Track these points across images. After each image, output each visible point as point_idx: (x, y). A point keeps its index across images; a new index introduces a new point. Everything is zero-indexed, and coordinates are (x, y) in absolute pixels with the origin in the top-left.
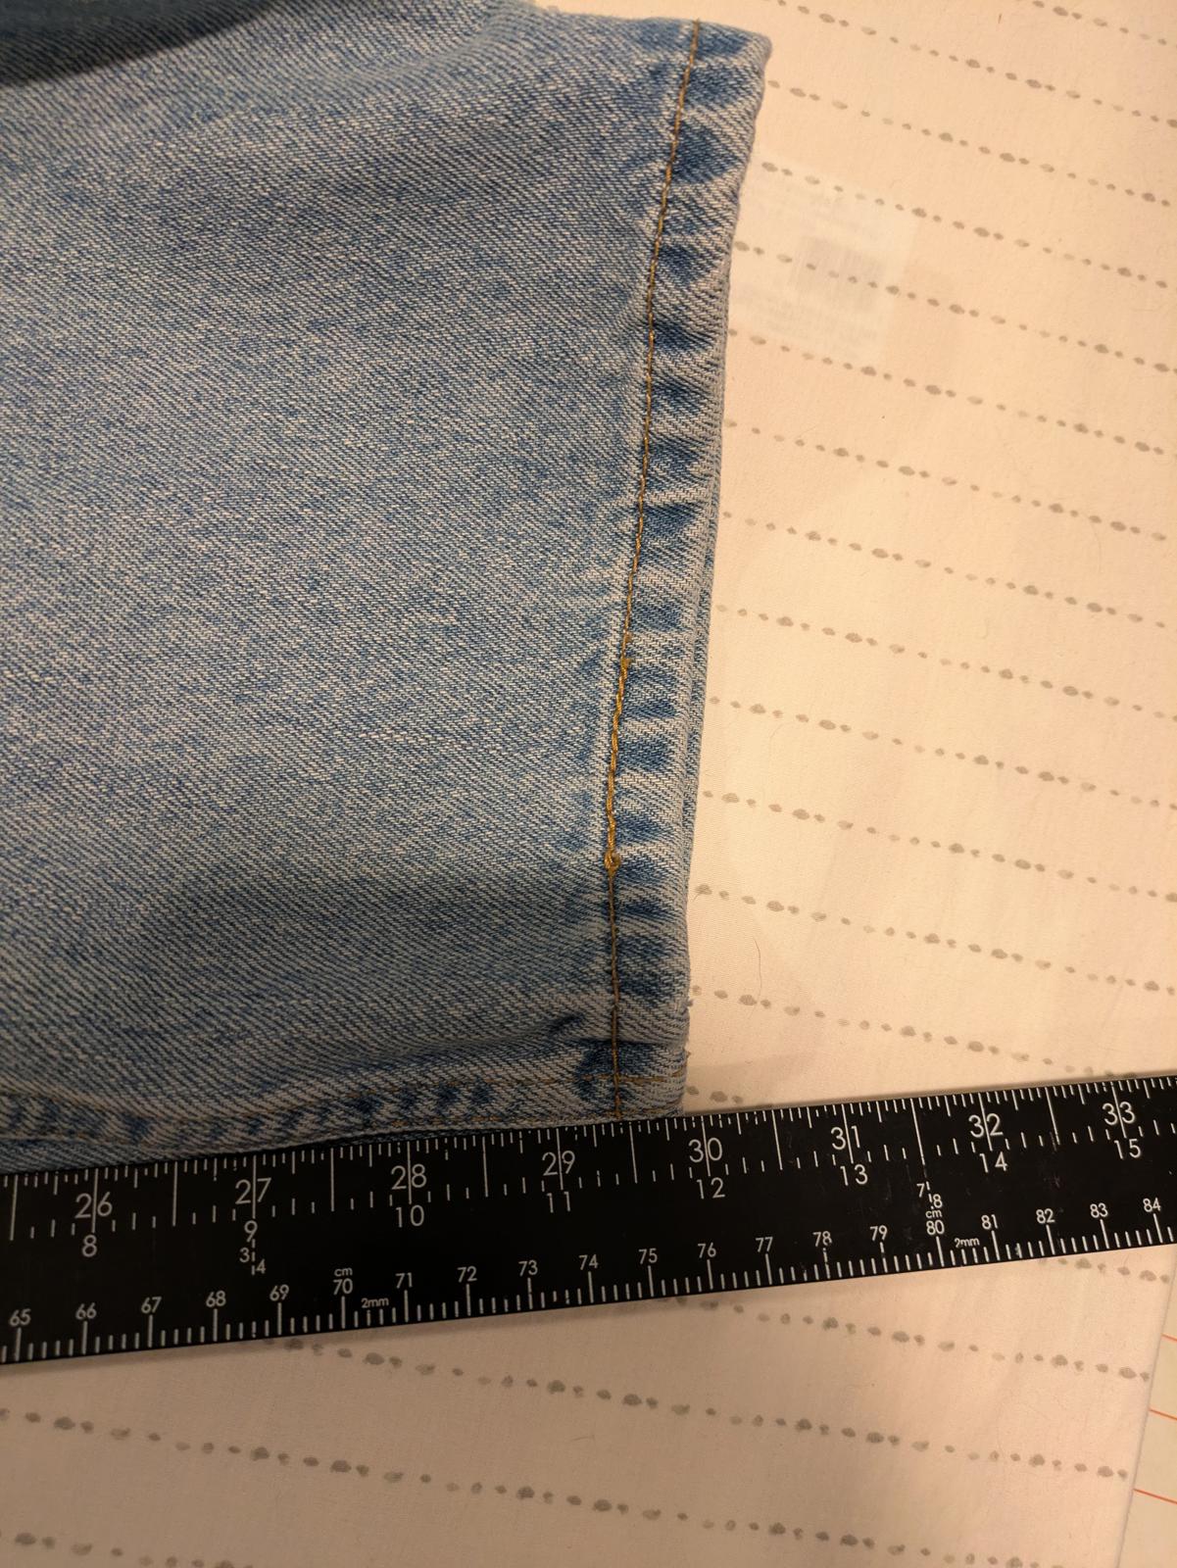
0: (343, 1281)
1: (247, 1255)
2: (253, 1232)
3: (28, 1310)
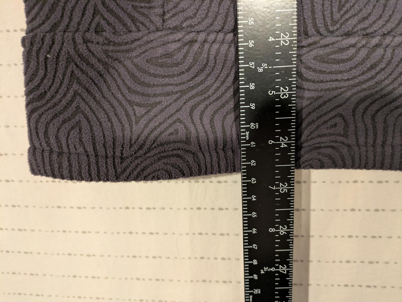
0: (257, 291)
1: (266, 269)
2: (272, 270)
3: (256, 216)
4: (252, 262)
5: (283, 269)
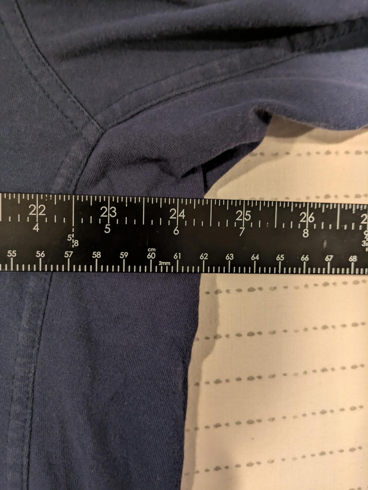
3: (283, 255)
4: (353, 263)
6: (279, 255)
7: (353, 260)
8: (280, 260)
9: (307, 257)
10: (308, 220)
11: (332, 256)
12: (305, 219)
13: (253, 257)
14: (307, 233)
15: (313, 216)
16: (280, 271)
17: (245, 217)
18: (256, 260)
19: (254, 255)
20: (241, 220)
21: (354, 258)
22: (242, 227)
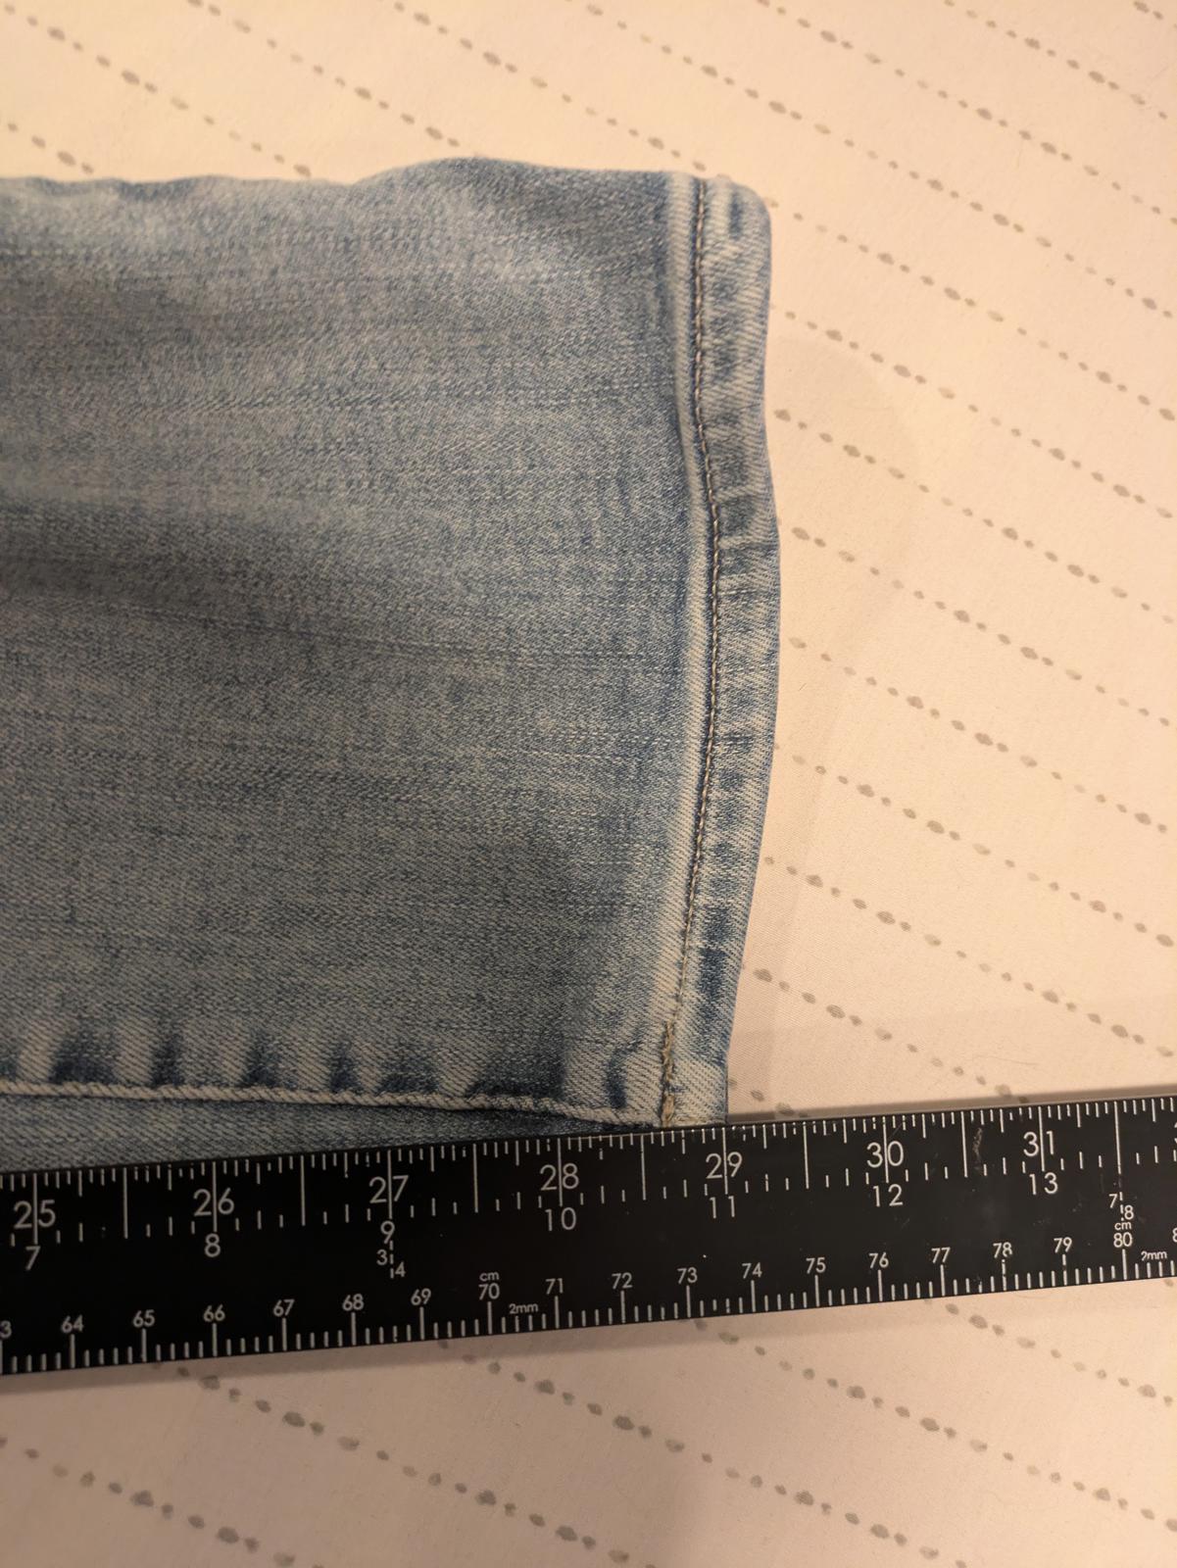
0: (490, 1285)
1: (384, 1258)
2: (390, 1233)
3: (152, 1311)
4: (353, 1315)
5: (387, 1190)
6: (139, 1313)
7: (353, 1306)
8: (144, 1327)
9: (219, 1311)
10: (218, 1207)
11: (292, 1301)
12: (209, 1208)
13: (66, 1322)
14: (215, 1244)
15: (228, 1197)
16: (144, 1357)
17: (40, 1216)
18: (75, 1331)
19: (68, 1318)
20: (29, 1226)
21: (356, 1301)
22: (33, 1244)
